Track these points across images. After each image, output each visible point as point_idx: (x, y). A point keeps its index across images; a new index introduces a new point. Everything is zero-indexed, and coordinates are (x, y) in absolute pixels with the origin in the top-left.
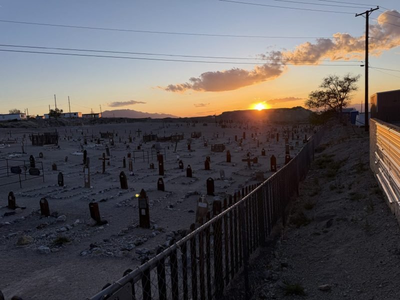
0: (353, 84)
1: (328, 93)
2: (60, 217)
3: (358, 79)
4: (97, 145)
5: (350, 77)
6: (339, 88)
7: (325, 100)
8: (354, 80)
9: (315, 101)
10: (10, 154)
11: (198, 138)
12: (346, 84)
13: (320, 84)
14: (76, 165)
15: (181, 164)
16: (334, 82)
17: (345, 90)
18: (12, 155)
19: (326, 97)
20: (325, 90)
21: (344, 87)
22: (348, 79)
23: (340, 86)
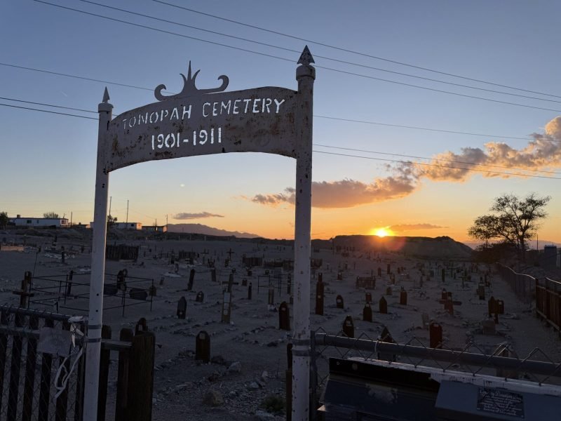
0: (539, 210)
1: (503, 220)
2: (235, 364)
3: (546, 203)
4: (189, 265)
5: (535, 199)
6: (519, 213)
7: (499, 228)
8: (540, 203)
9: (484, 228)
10: (79, 267)
11: (319, 266)
12: (529, 208)
13: (491, 207)
14: (178, 291)
15: (339, 301)
16: (511, 204)
17: (529, 216)
18: (82, 270)
19: (499, 224)
20: (498, 214)
21: (527, 212)
22: (531, 202)
23: (520, 209)
